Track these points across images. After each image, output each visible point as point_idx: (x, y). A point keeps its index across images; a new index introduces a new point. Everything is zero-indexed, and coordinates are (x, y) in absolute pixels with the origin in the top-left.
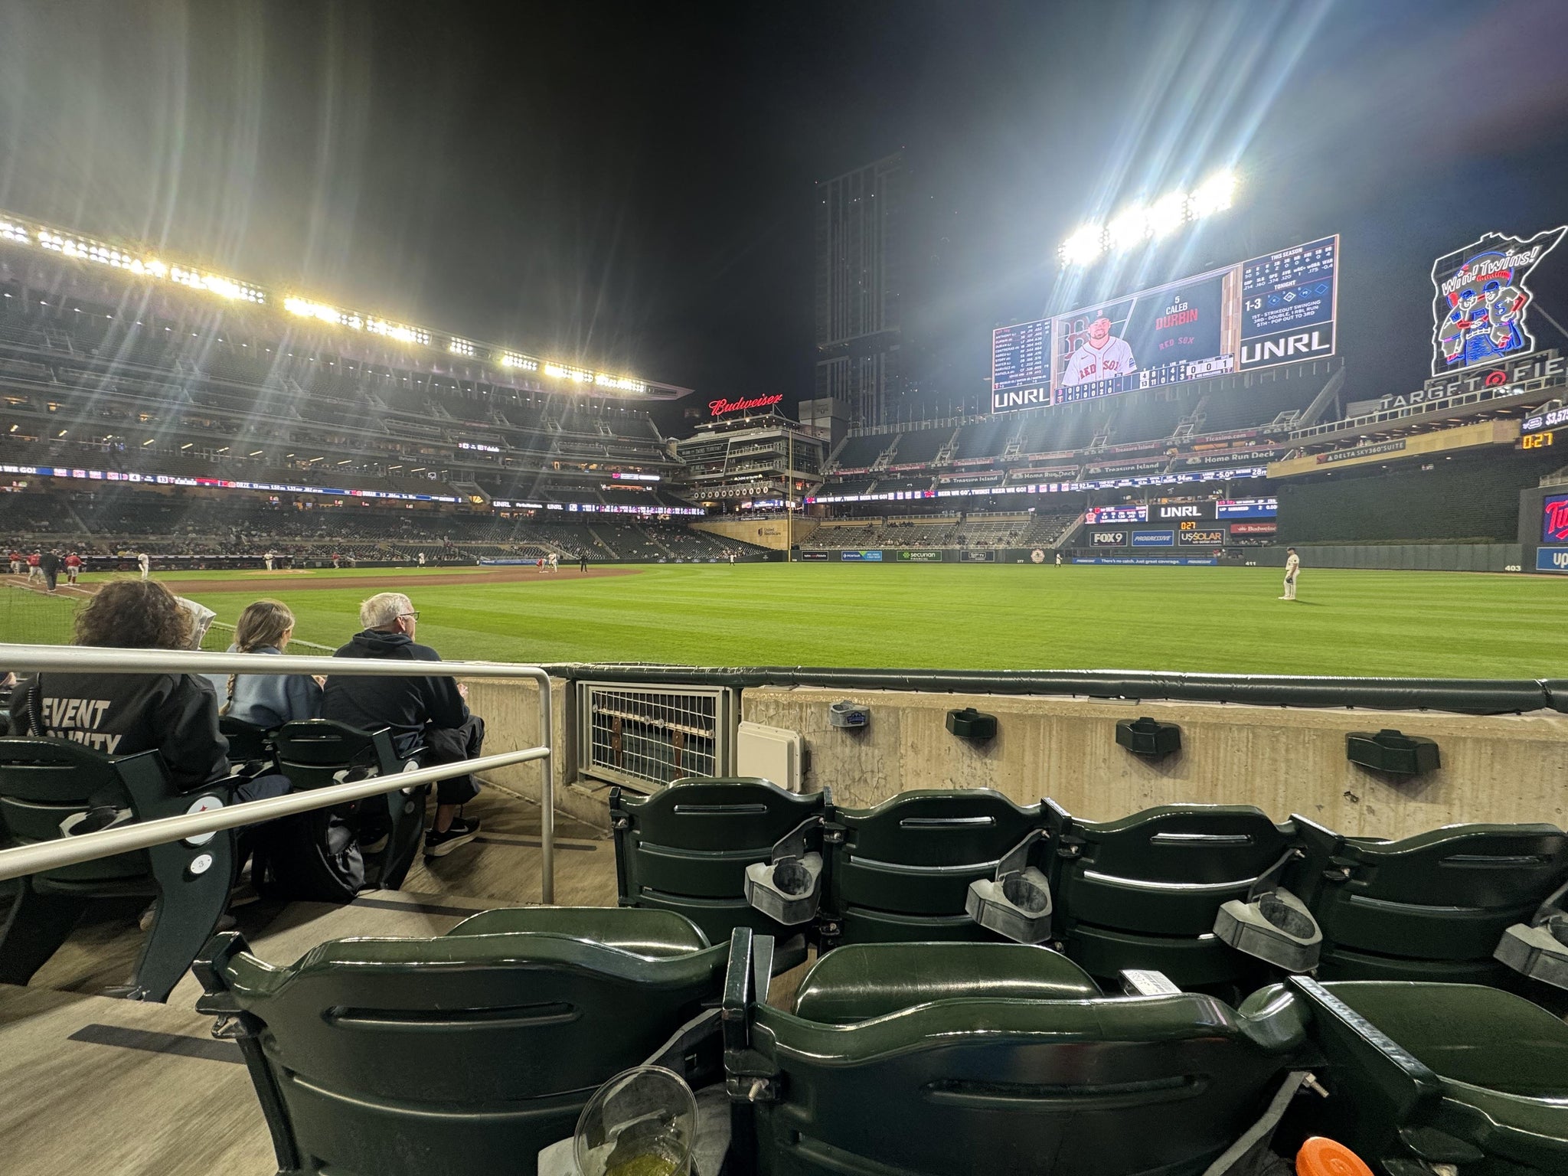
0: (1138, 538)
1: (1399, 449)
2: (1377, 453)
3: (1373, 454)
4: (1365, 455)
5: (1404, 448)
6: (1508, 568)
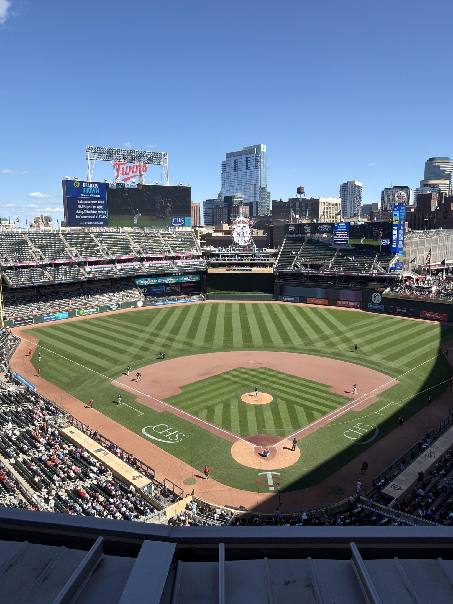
0: (153, 290)
1: (251, 271)
2: (245, 271)
4: (241, 271)
6: (272, 299)
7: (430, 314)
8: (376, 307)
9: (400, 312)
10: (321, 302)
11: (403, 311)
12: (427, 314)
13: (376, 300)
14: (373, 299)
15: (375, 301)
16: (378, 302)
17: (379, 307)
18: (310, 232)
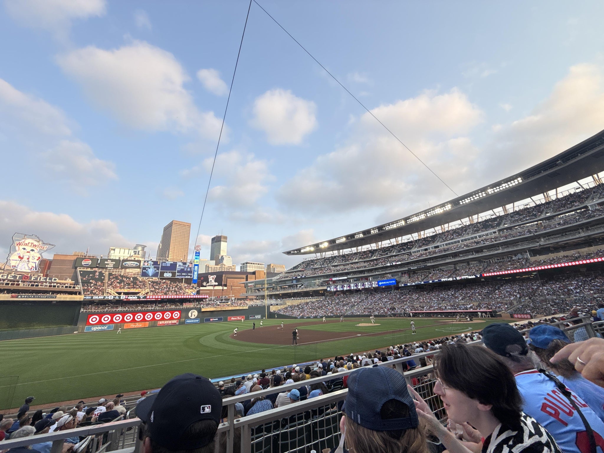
1: (54, 298)
2: (44, 298)
3: (42, 298)
4: (38, 298)
5: (56, 298)
6: (75, 332)
7: (234, 318)
8: (193, 321)
9: (213, 321)
10: (141, 325)
11: (215, 319)
12: (232, 318)
13: (193, 316)
14: (190, 315)
15: (191, 316)
16: (195, 317)
17: (195, 321)
18: (112, 266)
